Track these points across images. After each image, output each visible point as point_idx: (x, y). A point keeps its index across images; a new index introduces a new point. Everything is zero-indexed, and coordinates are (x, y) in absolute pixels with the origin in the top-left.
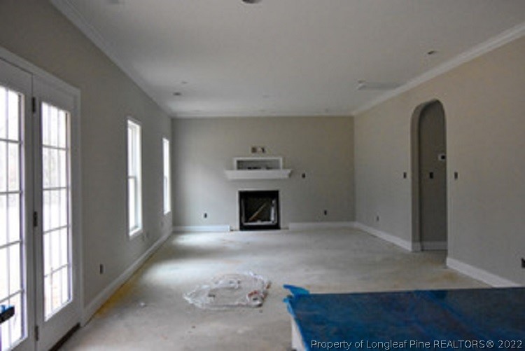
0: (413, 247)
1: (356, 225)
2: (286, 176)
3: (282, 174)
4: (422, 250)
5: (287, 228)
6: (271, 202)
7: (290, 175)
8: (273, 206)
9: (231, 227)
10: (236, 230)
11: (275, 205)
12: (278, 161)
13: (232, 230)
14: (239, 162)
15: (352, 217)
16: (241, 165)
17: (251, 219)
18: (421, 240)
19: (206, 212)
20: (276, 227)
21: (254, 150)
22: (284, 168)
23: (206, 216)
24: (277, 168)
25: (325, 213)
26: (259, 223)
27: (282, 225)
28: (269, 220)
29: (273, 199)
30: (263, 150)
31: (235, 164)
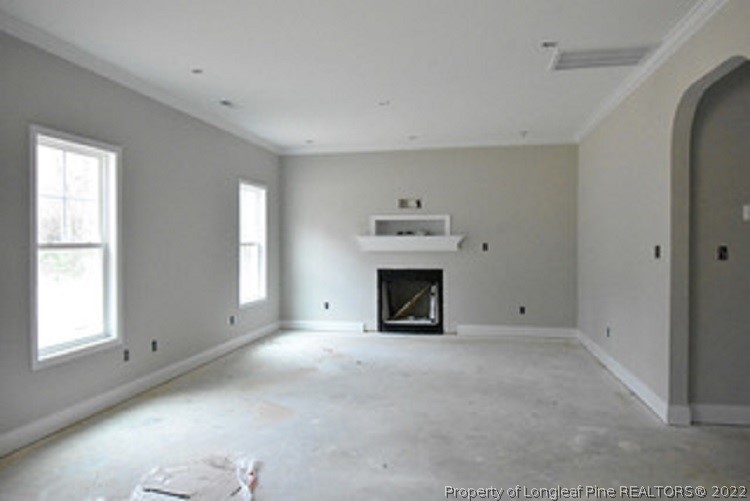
0: (670, 415)
1: (577, 335)
2: (455, 248)
3: (447, 243)
4: (693, 423)
5: (455, 333)
6: (430, 289)
7: (460, 245)
8: (433, 294)
9: (365, 326)
10: (373, 331)
11: (437, 296)
12: (442, 222)
13: (366, 331)
14: (380, 224)
15: (572, 321)
16: (383, 228)
17: (397, 315)
18: (692, 399)
19: (327, 301)
20: (437, 329)
21: (403, 204)
22: (452, 233)
23: (327, 306)
24: (441, 233)
25: (522, 310)
26: (411, 321)
27: (446, 328)
28: (428, 317)
29: (433, 284)
30: (419, 204)
31: (373, 226)
